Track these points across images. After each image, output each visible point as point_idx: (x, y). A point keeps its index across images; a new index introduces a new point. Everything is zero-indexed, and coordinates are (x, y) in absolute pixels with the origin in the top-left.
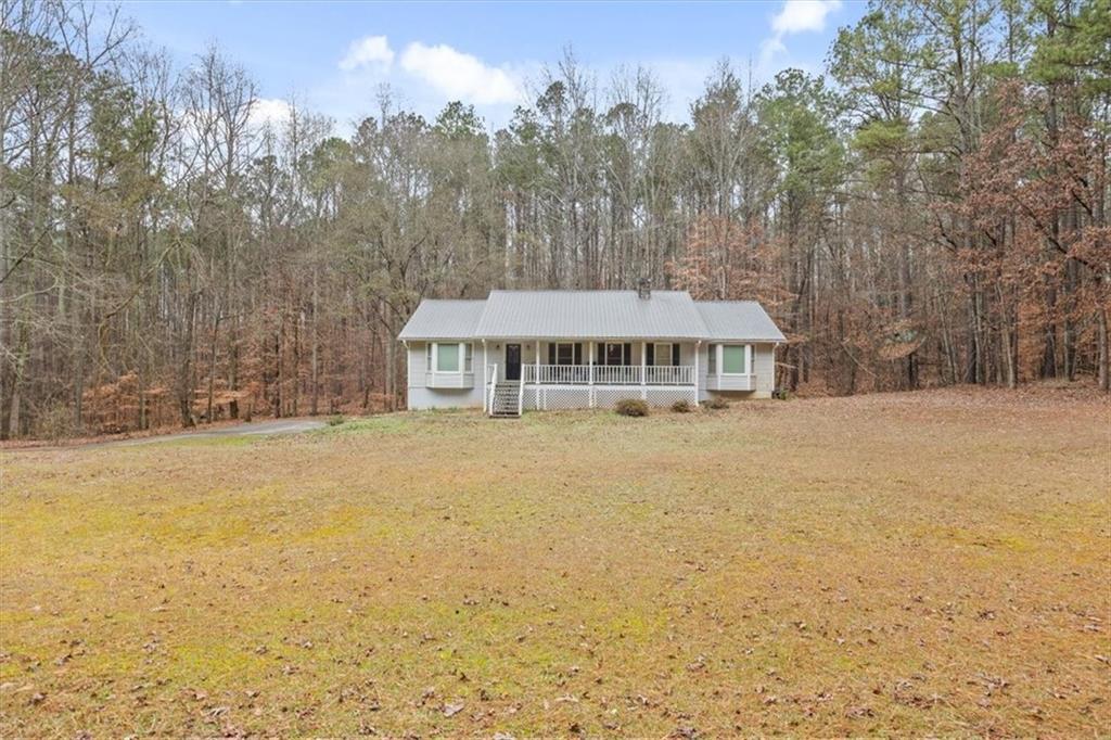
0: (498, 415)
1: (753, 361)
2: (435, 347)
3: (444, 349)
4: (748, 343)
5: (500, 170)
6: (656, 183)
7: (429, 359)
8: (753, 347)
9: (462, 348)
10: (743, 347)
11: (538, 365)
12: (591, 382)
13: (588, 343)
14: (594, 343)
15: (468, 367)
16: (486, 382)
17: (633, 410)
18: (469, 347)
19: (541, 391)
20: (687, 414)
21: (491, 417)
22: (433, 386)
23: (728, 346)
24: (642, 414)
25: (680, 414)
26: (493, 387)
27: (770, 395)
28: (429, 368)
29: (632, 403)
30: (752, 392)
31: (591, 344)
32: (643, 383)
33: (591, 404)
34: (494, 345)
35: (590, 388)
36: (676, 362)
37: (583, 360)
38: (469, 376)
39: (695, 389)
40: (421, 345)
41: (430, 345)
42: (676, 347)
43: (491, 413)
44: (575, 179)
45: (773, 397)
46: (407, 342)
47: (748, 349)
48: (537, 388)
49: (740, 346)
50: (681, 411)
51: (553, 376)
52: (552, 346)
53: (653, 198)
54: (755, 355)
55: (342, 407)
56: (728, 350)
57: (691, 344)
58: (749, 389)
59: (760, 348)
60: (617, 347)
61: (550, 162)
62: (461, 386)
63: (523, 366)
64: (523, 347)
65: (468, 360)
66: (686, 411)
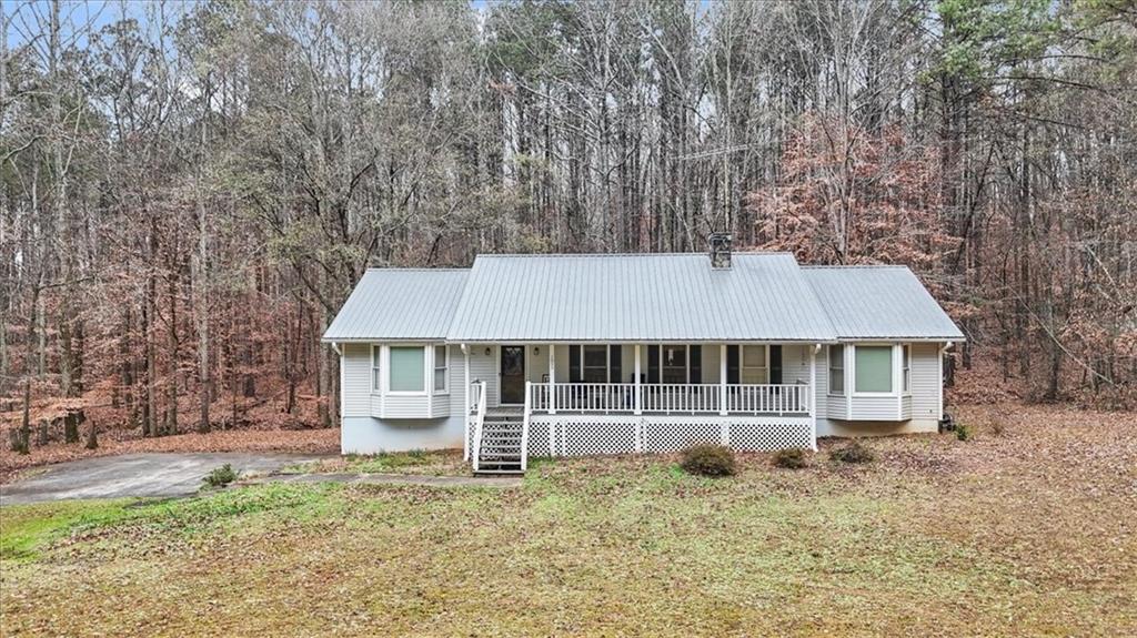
0: (488, 469)
1: (905, 371)
2: (384, 352)
3: (399, 355)
4: (897, 343)
5: (492, 50)
6: (734, 68)
7: (377, 371)
8: (905, 349)
9: (429, 353)
10: (890, 348)
11: (552, 383)
12: (638, 411)
13: (632, 347)
14: (642, 346)
15: (439, 385)
16: (468, 411)
17: (709, 464)
18: (441, 351)
19: (558, 427)
20: (802, 472)
21: (475, 475)
22: (382, 417)
23: (863, 347)
24: (725, 473)
25: (788, 473)
26: (479, 420)
27: (935, 429)
28: (376, 387)
29: (708, 452)
30: (905, 422)
31: (637, 349)
32: (724, 411)
33: (638, 448)
34: (481, 350)
35: (637, 421)
36: (776, 377)
37: (625, 374)
38: (443, 398)
39: (811, 422)
40: (363, 350)
41: (377, 349)
42: (776, 350)
43: (476, 466)
44: (607, 65)
45: (941, 430)
46: (339, 345)
47: (898, 353)
48: (552, 420)
49: (885, 347)
50: (790, 466)
51: (577, 400)
52: (574, 349)
53: (730, 92)
54: (910, 359)
55: (252, 412)
56: (863, 354)
57: (803, 350)
58: (900, 419)
59: (917, 349)
60: (679, 351)
61: (567, 35)
62: (430, 416)
63: (528, 385)
64: (527, 350)
65: (440, 371)
66: (800, 467)
